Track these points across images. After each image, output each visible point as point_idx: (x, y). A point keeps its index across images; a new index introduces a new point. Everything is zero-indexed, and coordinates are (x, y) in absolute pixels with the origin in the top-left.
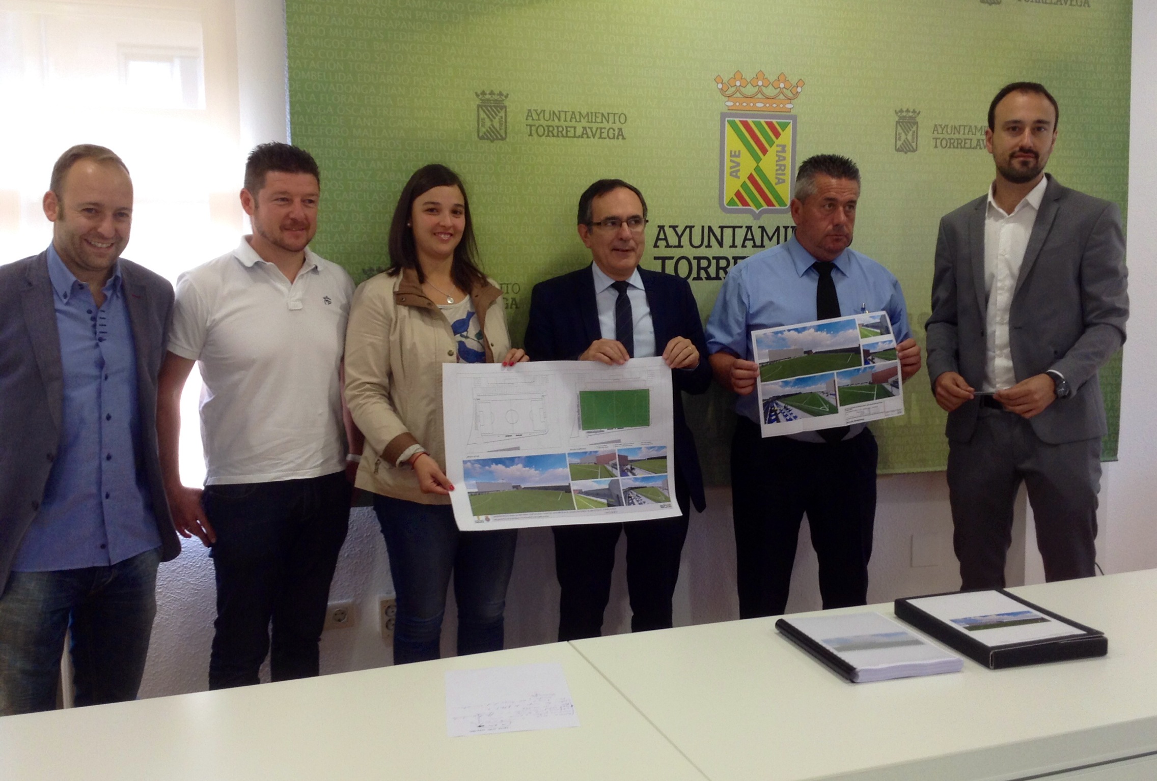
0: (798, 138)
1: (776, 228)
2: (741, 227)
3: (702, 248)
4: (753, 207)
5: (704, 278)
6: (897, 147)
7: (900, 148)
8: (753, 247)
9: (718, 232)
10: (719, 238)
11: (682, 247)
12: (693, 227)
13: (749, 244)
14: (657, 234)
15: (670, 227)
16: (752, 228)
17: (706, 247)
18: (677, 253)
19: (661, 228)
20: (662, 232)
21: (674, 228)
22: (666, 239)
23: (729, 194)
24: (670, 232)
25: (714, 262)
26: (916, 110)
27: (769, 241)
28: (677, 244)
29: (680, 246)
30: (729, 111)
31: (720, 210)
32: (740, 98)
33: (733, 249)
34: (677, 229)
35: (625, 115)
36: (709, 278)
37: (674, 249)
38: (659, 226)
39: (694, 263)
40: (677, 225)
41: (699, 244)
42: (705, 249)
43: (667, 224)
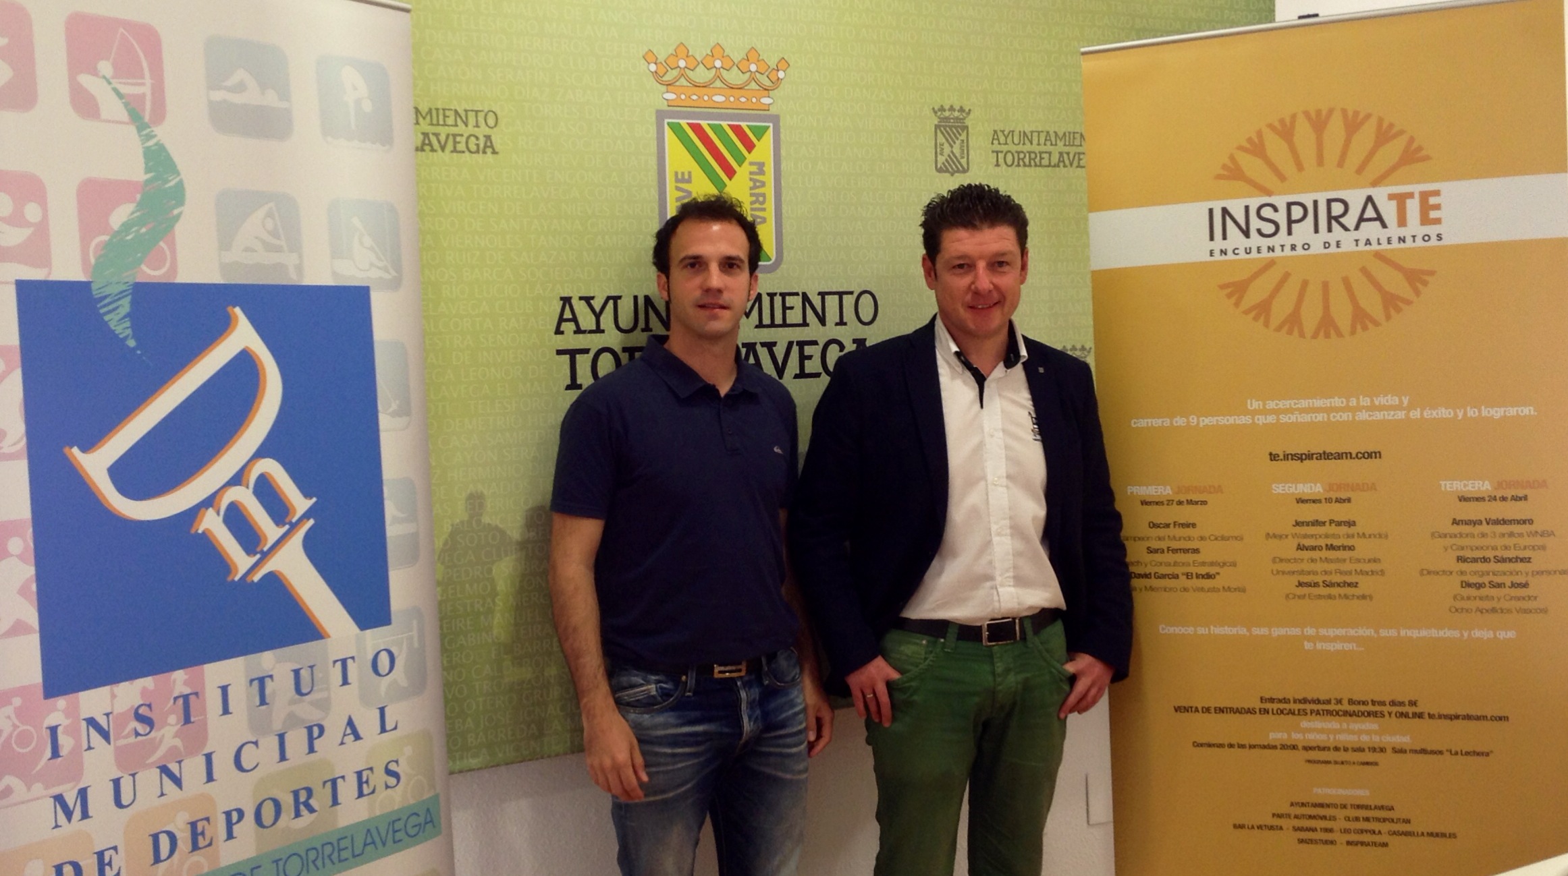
0: (783, 152)
3: (635, 332)
6: (939, 166)
7: (942, 166)
11: (603, 331)
12: (620, 297)
14: (559, 310)
15: (581, 298)
17: (643, 330)
18: (594, 342)
19: (566, 300)
20: (567, 307)
21: (588, 300)
22: (574, 319)
24: (581, 308)
26: (964, 108)
28: (594, 327)
29: (599, 330)
30: (671, 108)
32: (688, 86)
34: (592, 301)
35: (494, 113)
37: (589, 335)
38: (562, 299)
40: (592, 295)
41: (631, 325)
42: (642, 333)
43: (575, 294)
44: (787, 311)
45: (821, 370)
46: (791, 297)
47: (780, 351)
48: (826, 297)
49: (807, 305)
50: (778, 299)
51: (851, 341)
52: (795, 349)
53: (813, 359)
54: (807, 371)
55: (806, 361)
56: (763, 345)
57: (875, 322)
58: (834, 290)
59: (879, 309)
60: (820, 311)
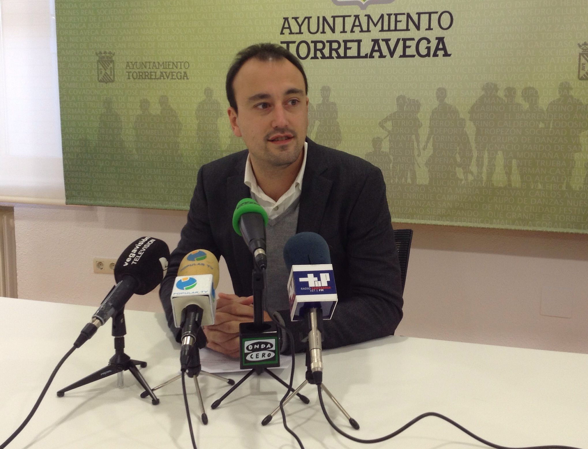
1: (380, 16)
2: (350, 16)
3: (318, 34)
5: (319, 58)
8: (360, 32)
9: (330, 21)
10: (332, 25)
11: (302, 33)
12: (311, 17)
13: (357, 29)
14: (283, 23)
15: (293, 18)
16: (360, 17)
17: (321, 33)
18: (298, 38)
19: (286, 19)
20: (286, 22)
21: (296, 19)
22: (289, 28)
24: (292, 22)
25: (327, 45)
27: (374, 27)
28: (298, 31)
29: (300, 33)
31: (332, 3)
33: (343, 34)
34: (298, 20)
36: (323, 57)
37: (296, 35)
38: (284, 18)
39: (312, 46)
40: (298, 16)
41: (315, 30)
42: (321, 34)
43: (290, 16)
44: (398, 23)
45: (415, 53)
46: (401, 16)
47: (392, 44)
48: (421, 15)
49: (409, 19)
50: (393, 18)
51: (435, 39)
52: (401, 43)
53: (411, 48)
54: (407, 54)
55: (407, 49)
56: (383, 40)
57: (451, 29)
58: (427, 11)
59: (454, 21)
60: (417, 23)
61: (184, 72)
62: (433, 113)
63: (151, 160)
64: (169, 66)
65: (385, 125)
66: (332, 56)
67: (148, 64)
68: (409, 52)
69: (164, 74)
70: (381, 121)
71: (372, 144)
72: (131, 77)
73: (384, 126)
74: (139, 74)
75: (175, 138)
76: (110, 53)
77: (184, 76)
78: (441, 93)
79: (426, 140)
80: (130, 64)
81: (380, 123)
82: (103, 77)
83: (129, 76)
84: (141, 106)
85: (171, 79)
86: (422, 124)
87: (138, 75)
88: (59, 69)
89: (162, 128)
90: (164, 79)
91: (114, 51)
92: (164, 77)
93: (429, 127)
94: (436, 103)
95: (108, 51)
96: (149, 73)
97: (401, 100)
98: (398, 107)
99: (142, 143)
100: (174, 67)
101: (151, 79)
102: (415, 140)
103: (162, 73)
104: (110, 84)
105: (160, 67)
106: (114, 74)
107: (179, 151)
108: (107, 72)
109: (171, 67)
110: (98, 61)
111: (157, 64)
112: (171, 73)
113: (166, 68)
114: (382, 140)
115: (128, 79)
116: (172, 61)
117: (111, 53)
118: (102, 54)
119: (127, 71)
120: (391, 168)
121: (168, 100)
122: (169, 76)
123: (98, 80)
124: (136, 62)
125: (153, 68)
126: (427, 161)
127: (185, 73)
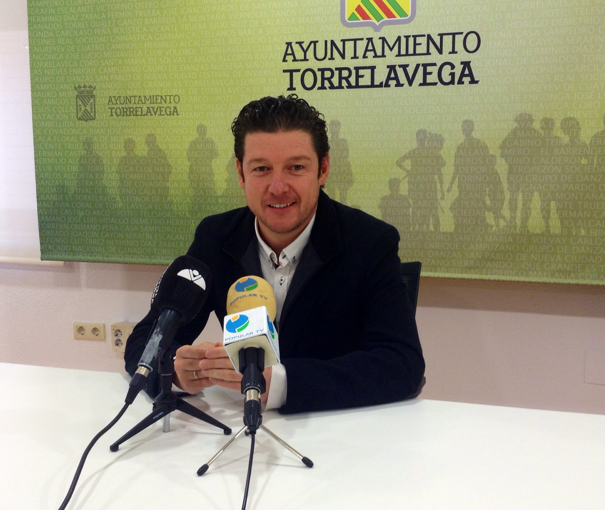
1: (397, 38)
2: (362, 39)
3: (325, 60)
4: (374, 20)
5: (327, 88)
8: (374, 57)
9: (340, 45)
10: (341, 50)
11: (308, 60)
12: (317, 42)
13: (370, 54)
14: (285, 49)
15: (297, 43)
16: (373, 40)
17: (329, 59)
18: (303, 66)
19: (289, 44)
20: (289, 47)
21: (300, 43)
22: (293, 54)
23: (350, 10)
24: (296, 48)
25: (336, 73)
27: (390, 51)
28: (303, 58)
29: (305, 59)
31: (342, 24)
33: (355, 59)
34: (302, 44)
36: (332, 87)
37: (301, 62)
38: (287, 43)
39: (319, 74)
40: (303, 41)
41: (323, 57)
42: (328, 61)
43: (293, 40)
44: (417, 46)
45: (437, 81)
46: (420, 38)
47: (410, 71)
48: (444, 36)
49: (430, 42)
50: (411, 40)
51: (460, 64)
52: (421, 69)
53: (432, 74)
54: (428, 82)
55: (428, 76)
56: (400, 66)
57: (478, 51)
58: (450, 32)
59: (481, 42)
60: (439, 45)
61: (173, 107)
62: (458, 148)
63: (137, 208)
64: (157, 100)
65: (403, 164)
66: (342, 85)
67: (133, 99)
68: (430, 79)
69: (151, 109)
70: (398, 159)
71: (388, 187)
72: (114, 114)
73: (402, 166)
74: (123, 109)
75: (165, 183)
76: (90, 87)
77: (174, 112)
78: (468, 126)
79: (450, 180)
80: (113, 99)
81: (397, 163)
82: (83, 114)
83: (112, 112)
84: (125, 147)
85: (159, 115)
86: (445, 162)
87: (122, 111)
88: (32, 106)
89: (149, 171)
90: (151, 115)
91: (95, 84)
92: (151, 113)
93: (454, 166)
94: (461, 138)
95: (88, 85)
96: (135, 109)
97: (421, 135)
98: (418, 142)
99: (127, 190)
100: (163, 102)
101: (136, 115)
102: (437, 181)
103: (148, 108)
104: (91, 122)
105: (147, 102)
106: (95, 111)
107: (169, 198)
108: (87, 109)
109: (159, 101)
110: (77, 97)
111: (143, 98)
112: (159, 109)
113: (153, 103)
114: (400, 181)
115: (111, 116)
116: (160, 95)
117: (92, 87)
118: (81, 88)
119: (110, 107)
120: (411, 214)
121: (155, 140)
122: (156, 112)
123: (77, 118)
124: (120, 97)
125: (138, 103)
126: (451, 205)
127: (175, 108)
